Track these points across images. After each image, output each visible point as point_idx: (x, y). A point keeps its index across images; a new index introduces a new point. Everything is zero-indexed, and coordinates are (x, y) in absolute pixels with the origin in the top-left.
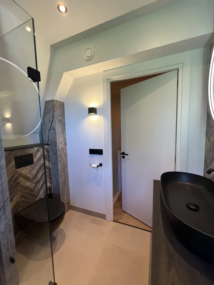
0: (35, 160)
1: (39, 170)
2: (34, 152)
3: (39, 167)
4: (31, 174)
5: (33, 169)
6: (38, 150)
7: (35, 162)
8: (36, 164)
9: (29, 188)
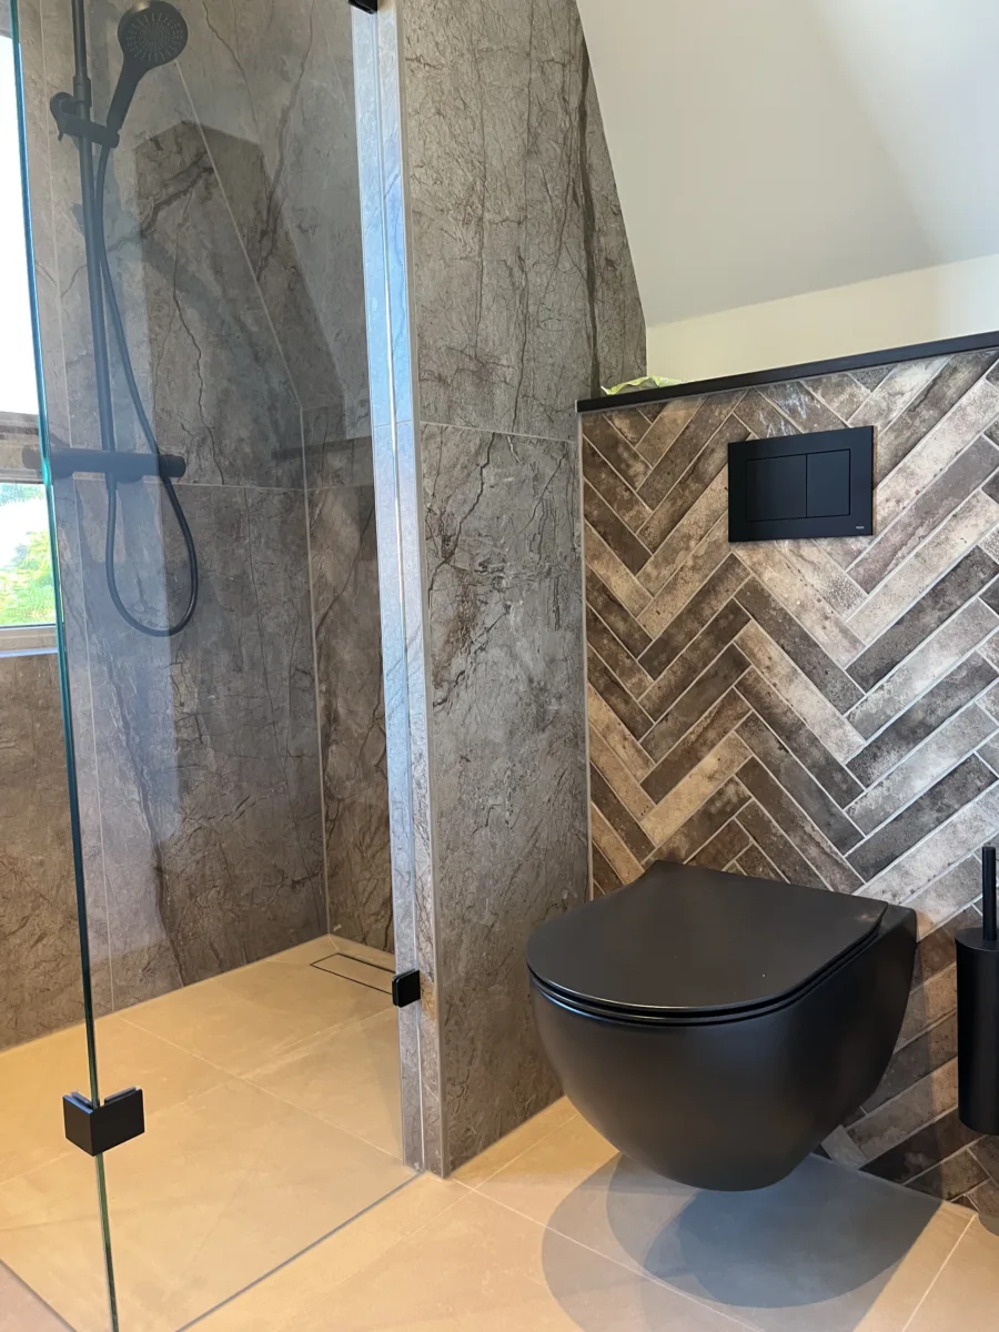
0: (892, 496)
1: (930, 618)
2: (894, 415)
3: (931, 581)
4: (838, 623)
5: (869, 584)
6: (934, 400)
7: (885, 522)
8: (896, 538)
9: (814, 740)
